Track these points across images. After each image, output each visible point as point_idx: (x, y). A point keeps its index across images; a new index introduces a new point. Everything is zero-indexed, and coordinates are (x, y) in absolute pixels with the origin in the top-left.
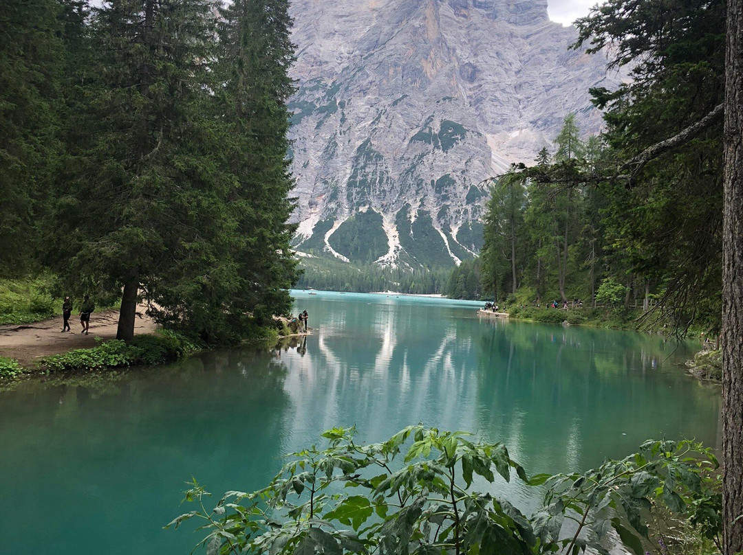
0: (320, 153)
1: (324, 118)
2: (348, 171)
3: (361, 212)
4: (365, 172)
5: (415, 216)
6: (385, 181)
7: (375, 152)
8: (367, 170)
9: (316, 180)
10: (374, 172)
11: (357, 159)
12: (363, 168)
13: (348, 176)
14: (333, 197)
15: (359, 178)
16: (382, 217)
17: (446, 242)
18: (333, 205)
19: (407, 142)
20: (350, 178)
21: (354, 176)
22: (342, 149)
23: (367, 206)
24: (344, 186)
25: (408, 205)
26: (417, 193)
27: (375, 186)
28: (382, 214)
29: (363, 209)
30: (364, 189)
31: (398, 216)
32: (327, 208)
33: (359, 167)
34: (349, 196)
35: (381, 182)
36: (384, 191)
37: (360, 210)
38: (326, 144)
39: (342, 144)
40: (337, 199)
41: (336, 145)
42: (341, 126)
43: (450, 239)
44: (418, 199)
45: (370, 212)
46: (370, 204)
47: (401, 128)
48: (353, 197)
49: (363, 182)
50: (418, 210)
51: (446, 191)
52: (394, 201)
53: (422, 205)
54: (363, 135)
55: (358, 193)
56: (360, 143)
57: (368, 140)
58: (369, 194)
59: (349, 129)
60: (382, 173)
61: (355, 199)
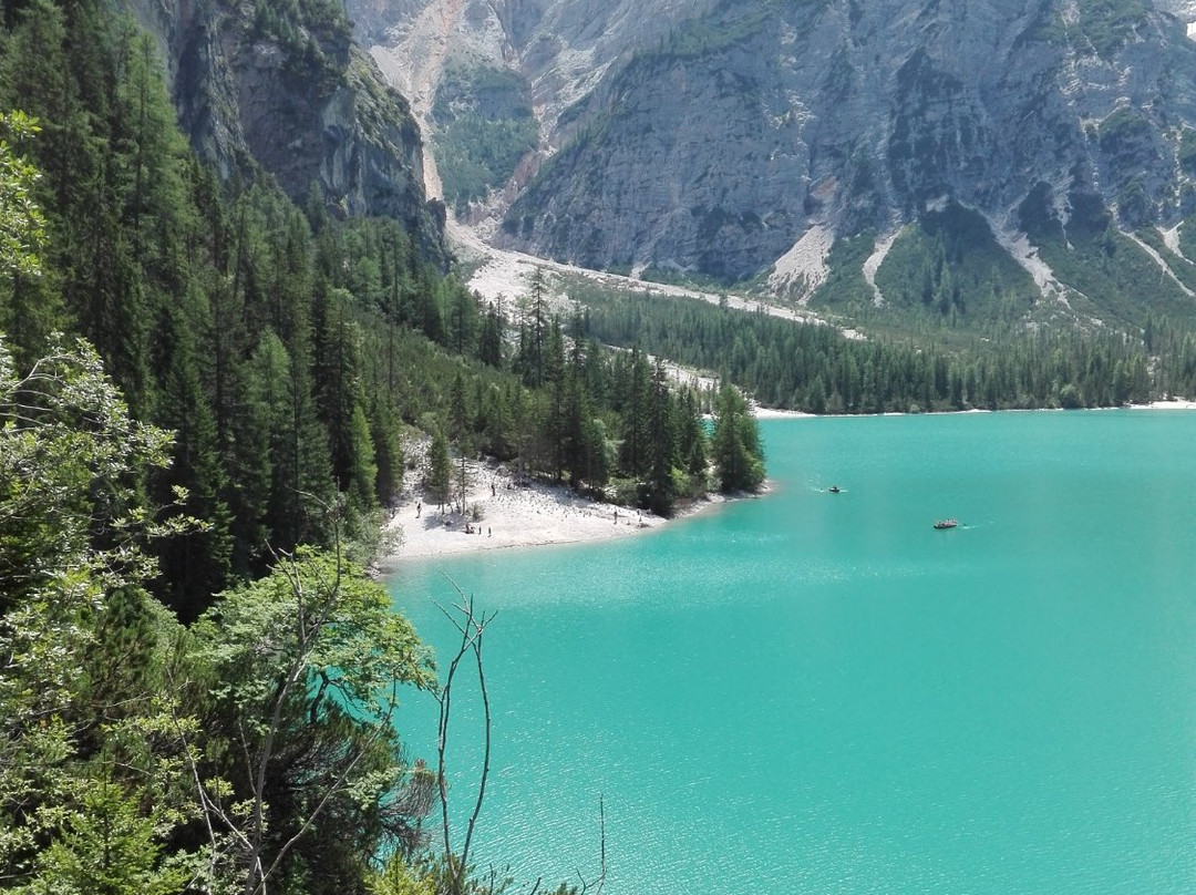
0: (815, 93)
1: (812, 15)
2: (885, 125)
3: (933, 212)
4: (924, 122)
5: (1067, 210)
6: (975, 137)
7: (942, 75)
8: (930, 116)
9: (813, 155)
10: (947, 121)
11: (902, 95)
12: (920, 113)
13: (886, 136)
14: (862, 183)
15: (913, 136)
16: (984, 220)
17: (1161, 262)
18: (863, 202)
19: (1005, 51)
20: (892, 139)
21: (900, 132)
22: (863, 76)
23: (944, 198)
24: (881, 157)
25: (1044, 187)
26: (1059, 155)
27: (956, 150)
28: (982, 213)
29: (937, 205)
30: (929, 158)
31: (1023, 212)
32: (850, 211)
33: (909, 111)
34: (898, 180)
35: (966, 140)
36: (977, 160)
37: (930, 207)
38: (825, 73)
39: (862, 67)
40: (872, 187)
41: (850, 69)
42: (853, 28)
43: (1167, 256)
44: (1065, 170)
45: (953, 209)
46: (950, 191)
47: (990, 19)
48: (908, 179)
49: (926, 145)
50: (1071, 196)
51: (1130, 146)
52: (1004, 181)
53: (1078, 181)
54: (906, 44)
55: (916, 170)
56: (901, 61)
57: (920, 53)
58: (944, 169)
59: (872, 33)
60: (964, 120)
61: (912, 182)
